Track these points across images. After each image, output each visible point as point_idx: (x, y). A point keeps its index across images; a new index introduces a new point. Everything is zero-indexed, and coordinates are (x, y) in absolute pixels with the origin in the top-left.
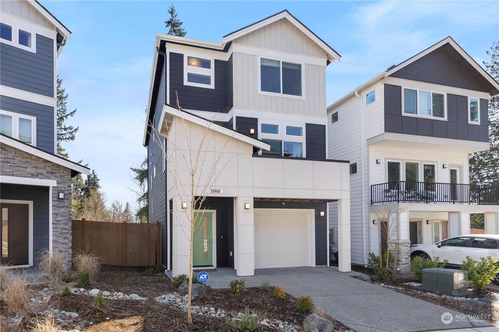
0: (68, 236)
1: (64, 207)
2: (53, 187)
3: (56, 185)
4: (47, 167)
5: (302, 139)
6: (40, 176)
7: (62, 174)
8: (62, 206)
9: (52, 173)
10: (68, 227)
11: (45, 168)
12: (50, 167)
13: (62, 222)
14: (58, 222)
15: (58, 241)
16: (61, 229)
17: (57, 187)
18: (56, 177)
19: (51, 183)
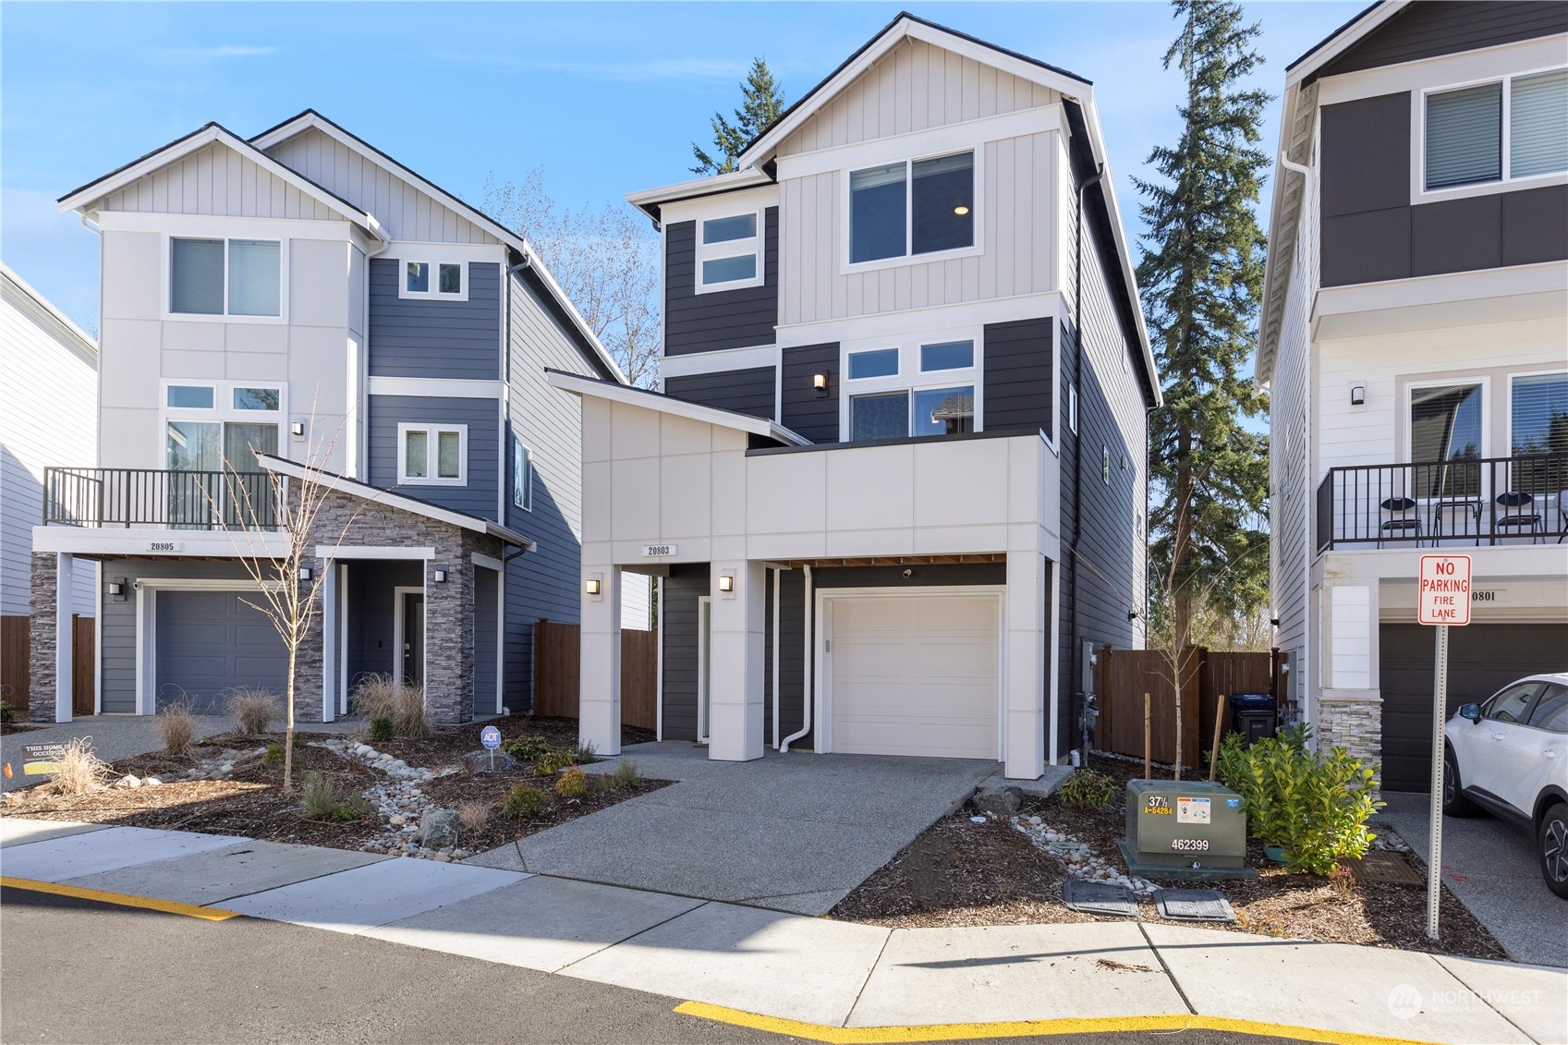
0: (453, 653)
1: (446, 598)
2: (429, 560)
3: (433, 557)
4: (419, 524)
5: (972, 376)
6: (406, 542)
7: (446, 535)
8: (444, 595)
9: (427, 534)
10: (454, 636)
11: (412, 527)
12: (423, 522)
13: (444, 626)
14: (436, 627)
15: (437, 662)
16: (442, 640)
17: (435, 561)
18: (434, 542)
19: (425, 553)
